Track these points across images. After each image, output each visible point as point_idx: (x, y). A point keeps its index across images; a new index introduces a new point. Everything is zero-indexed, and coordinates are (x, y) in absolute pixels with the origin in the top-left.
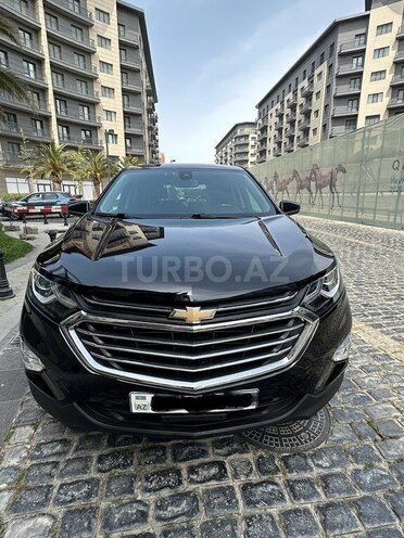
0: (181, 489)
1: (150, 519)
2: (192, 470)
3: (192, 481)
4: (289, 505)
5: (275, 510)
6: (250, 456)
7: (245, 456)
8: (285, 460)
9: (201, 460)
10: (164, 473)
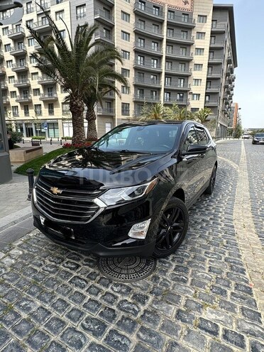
0: (58, 265)
1: (41, 268)
2: (67, 263)
3: (63, 265)
4: (83, 291)
5: (76, 289)
6: (92, 270)
7: (90, 269)
8: (101, 278)
9: (75, 261)
10: (59, 258)
